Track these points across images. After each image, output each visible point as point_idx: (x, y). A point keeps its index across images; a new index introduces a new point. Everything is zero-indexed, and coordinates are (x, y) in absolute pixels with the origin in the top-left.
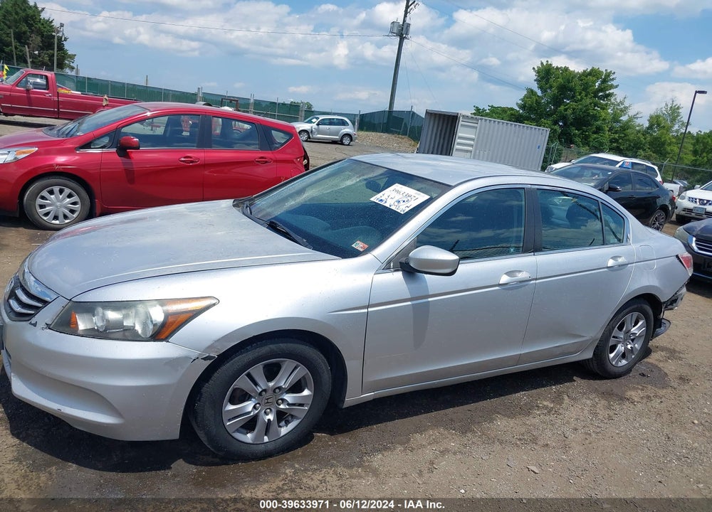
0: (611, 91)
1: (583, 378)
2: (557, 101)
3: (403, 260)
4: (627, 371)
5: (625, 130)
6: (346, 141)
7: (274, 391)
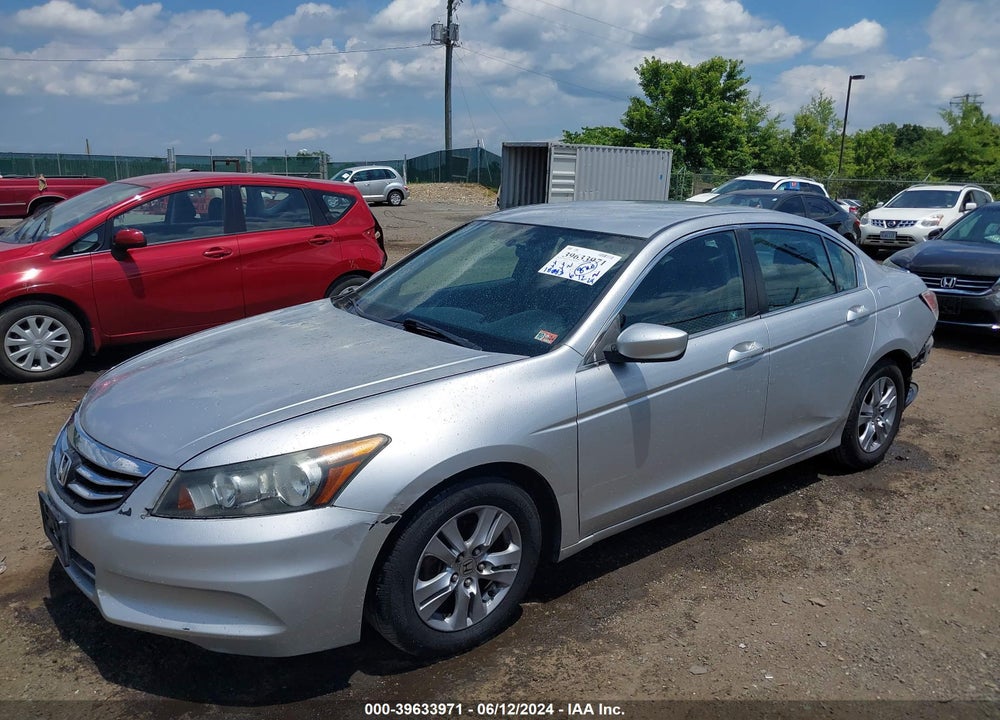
0: (742, 88)
1: (829, 474)
2: (674, 110)
3: (608, 348)
4: (880, 457)
5: (766, 140)
6: (395, 199)
7: (473, 553)
